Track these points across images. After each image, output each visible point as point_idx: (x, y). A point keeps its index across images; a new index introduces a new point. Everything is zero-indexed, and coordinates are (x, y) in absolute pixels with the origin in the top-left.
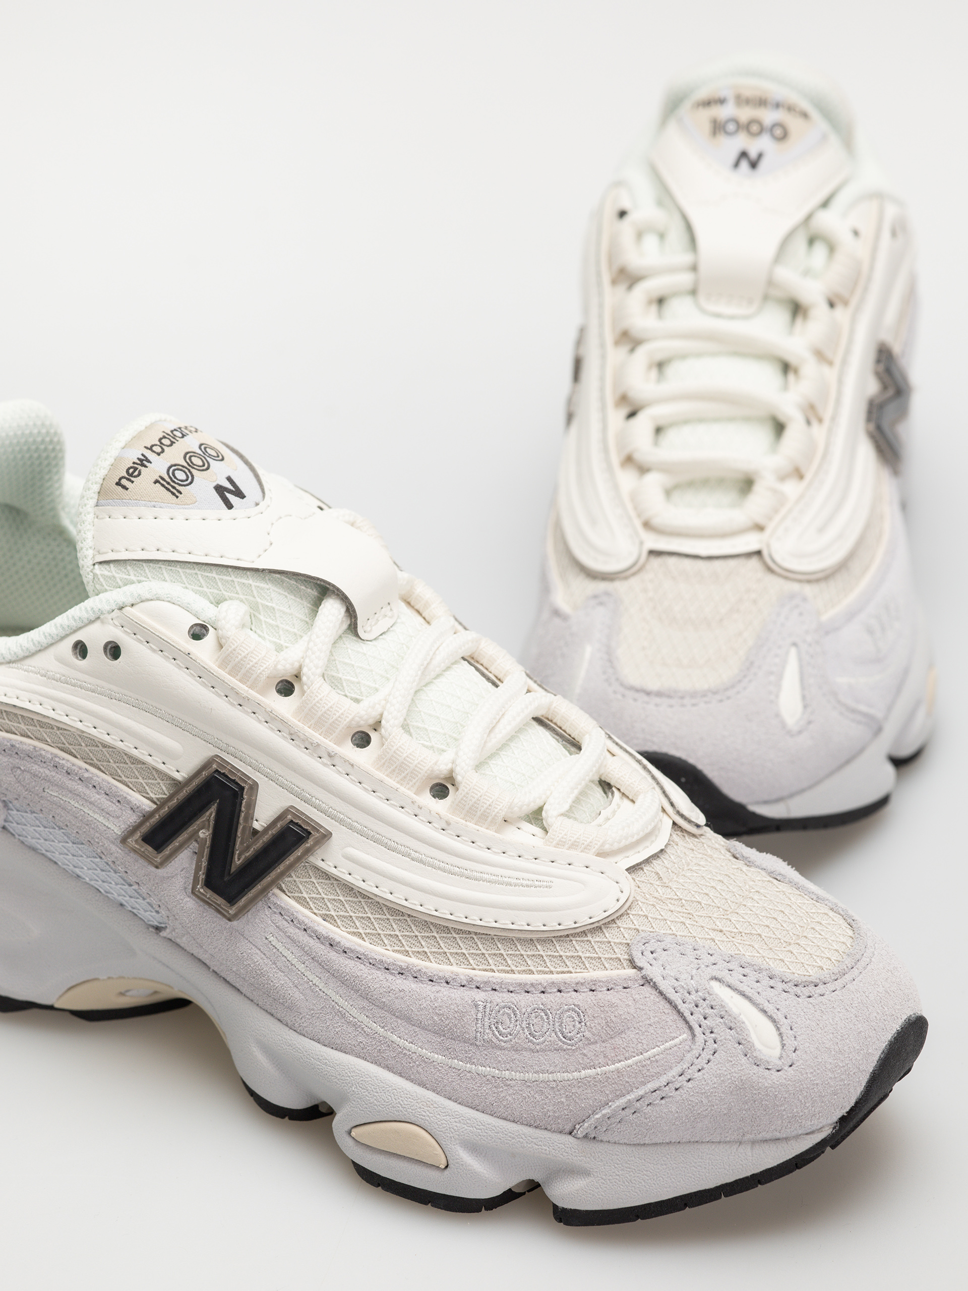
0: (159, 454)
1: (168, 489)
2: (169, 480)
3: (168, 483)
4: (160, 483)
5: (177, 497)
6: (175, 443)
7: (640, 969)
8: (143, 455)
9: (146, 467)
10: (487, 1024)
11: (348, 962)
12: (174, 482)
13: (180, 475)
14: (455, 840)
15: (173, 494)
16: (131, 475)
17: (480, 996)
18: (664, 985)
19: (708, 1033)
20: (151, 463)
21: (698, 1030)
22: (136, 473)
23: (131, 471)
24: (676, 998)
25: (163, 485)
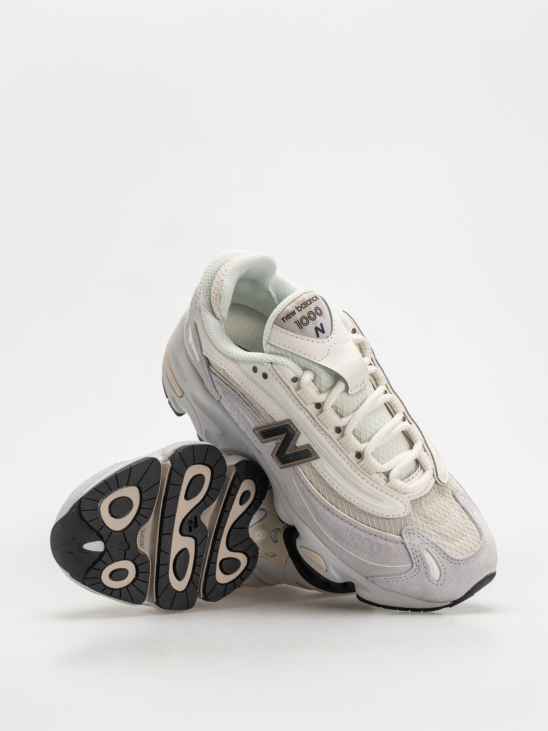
0: (299, 311)
1: (299, 326)
2: (300, 322)
3: (299, 324)
4: (297, 323)
5: (301, 329)
6: (306, 307)
7: (403, 538)
8: (294, 310)
9: (294, 316)
10: (350, 537)
11: (313, 499)
12: (301, 323)
13: (304, 321)
14: (357, 476)
15: (300, 328)
16: (288, 317)
17: (351, 527)
18: (408, 546)
19: (418, 566)
20: (296, 314)
21: (414, 565)
22: (290, 317)
23: (288, 316)
24: (411, 552)
25: (297, 324)
